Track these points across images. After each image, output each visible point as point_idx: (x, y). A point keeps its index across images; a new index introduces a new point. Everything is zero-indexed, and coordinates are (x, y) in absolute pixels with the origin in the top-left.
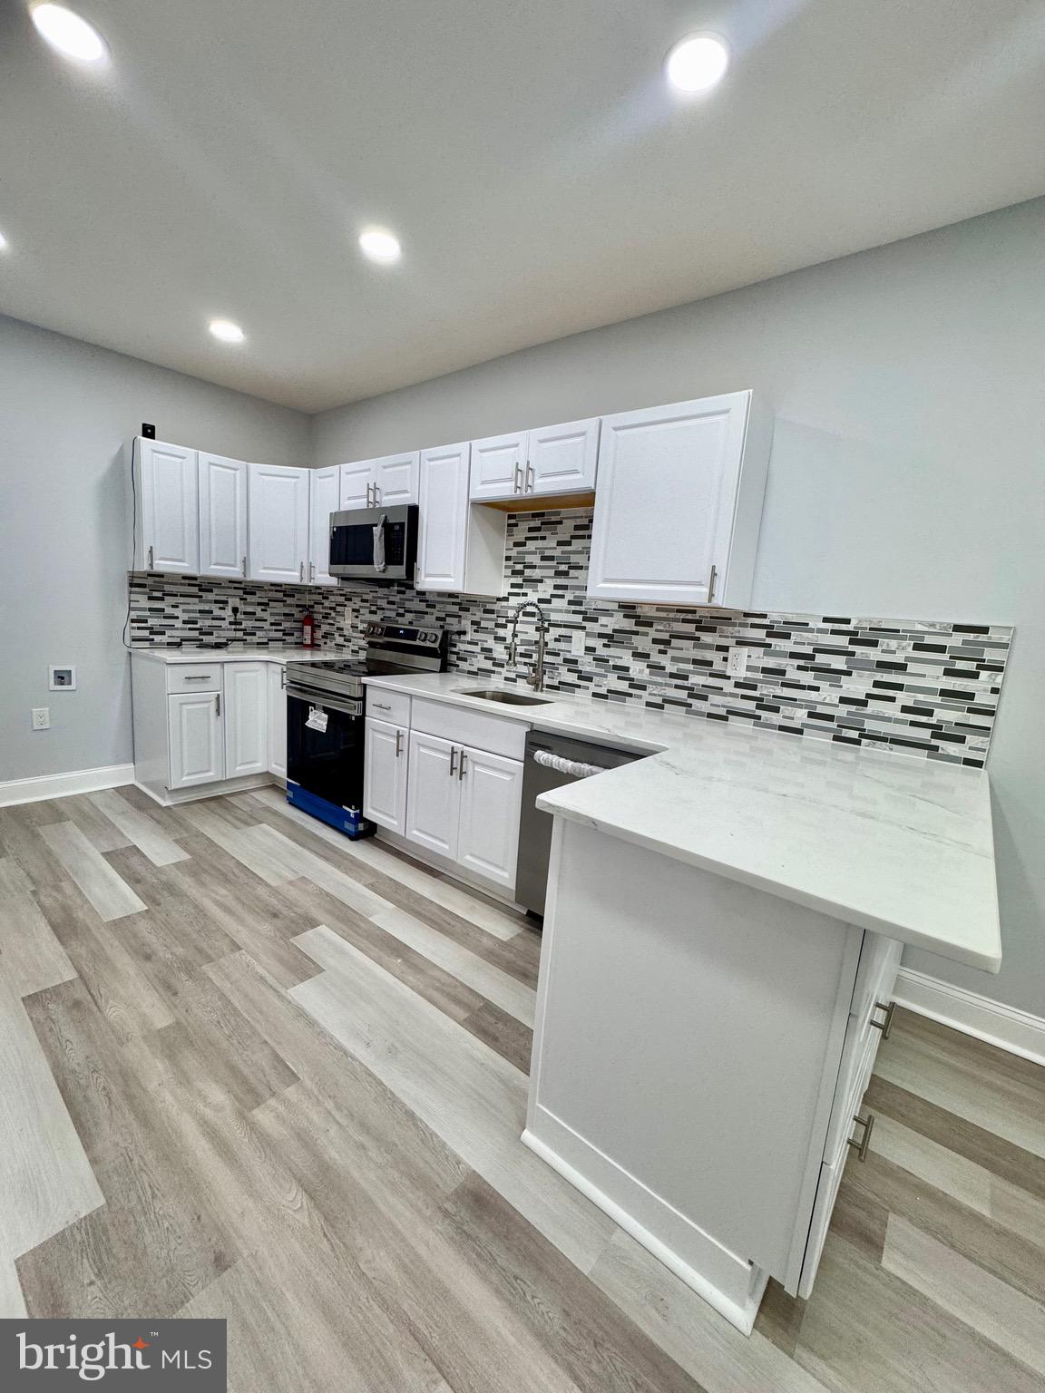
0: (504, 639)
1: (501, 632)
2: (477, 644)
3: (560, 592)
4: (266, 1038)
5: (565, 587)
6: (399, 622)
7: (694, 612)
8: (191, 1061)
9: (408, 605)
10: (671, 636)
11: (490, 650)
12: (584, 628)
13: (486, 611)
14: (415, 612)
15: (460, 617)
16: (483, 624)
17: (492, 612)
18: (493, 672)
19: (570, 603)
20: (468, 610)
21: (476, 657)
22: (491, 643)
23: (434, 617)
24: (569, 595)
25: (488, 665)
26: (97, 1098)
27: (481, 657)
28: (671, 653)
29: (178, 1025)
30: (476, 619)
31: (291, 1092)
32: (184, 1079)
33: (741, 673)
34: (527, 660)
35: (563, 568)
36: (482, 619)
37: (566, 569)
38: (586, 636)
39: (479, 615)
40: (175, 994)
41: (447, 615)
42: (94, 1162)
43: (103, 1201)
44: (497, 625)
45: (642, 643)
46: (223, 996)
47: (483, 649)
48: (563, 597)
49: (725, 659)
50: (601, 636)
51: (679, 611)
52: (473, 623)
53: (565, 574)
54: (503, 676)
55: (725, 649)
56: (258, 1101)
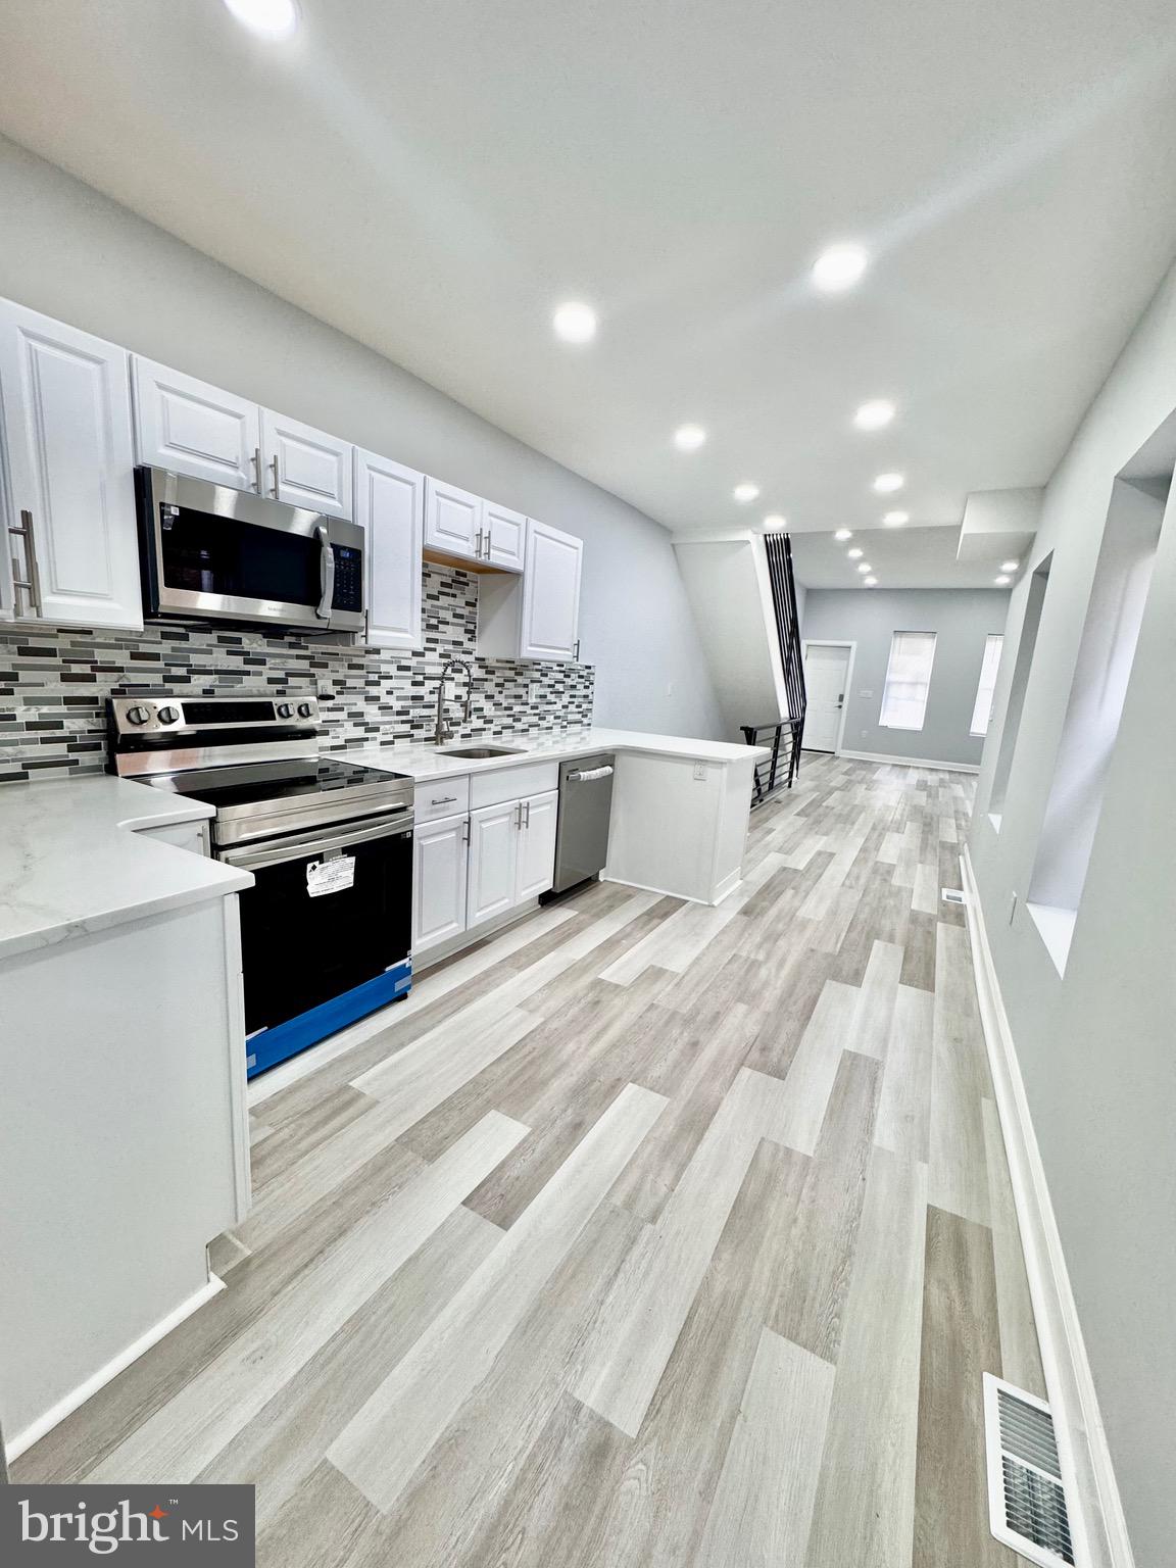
0: (377, 698)
1: (373, 691)
2: (342, 709)
3: (432, 645)
4: (721, 968)
5: (436, 641)
6: (176, 692)
7: (513, 662)
8: (755, 986)
9: (196, 660)
10: (505, 681)
11: (361, 714)
12: (453, 679)
13: (351, 667)
14: (217, 672)
15: (313, 675)
16: (350, 683)
17: (361, 667)
18: (367, 739)
19: (441, 656)
20: (325, 666)
21: (342, 726)
22: (361, 705)
23: (265, 677)
24: (440, 649)
25: (360, 732)
26: (800, 1003)
27: (349, 725)
28: (505, 692)
29: (740, 1000)
30: (339, 677)
31: (744, 954)
32: (766, 984)
33: (533, 700)
34: (404, 718)
35: (434, 621)
36: (346, 676)
37: (436, 623)
38: (456, 685)
39: (342, 672)
40: (718, 1013)
41: (287, 674)
42: (821, 990)
43: (828, 981)
44: (368, 683)
45: (490, 687)
46: (705, 993)
47: (351, 715)
48: (434, 650)
49: (527, 693)
50: (465, 684)
51: (508, 662)
52: (335, 683)
53: (435, 627)
54: (379, 741)
55: (526, 686)
56: (754, 962)
